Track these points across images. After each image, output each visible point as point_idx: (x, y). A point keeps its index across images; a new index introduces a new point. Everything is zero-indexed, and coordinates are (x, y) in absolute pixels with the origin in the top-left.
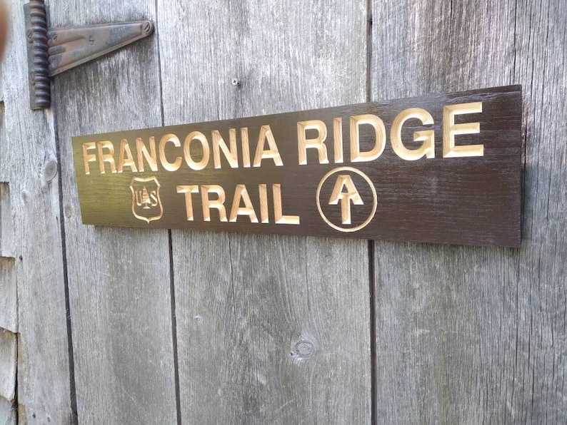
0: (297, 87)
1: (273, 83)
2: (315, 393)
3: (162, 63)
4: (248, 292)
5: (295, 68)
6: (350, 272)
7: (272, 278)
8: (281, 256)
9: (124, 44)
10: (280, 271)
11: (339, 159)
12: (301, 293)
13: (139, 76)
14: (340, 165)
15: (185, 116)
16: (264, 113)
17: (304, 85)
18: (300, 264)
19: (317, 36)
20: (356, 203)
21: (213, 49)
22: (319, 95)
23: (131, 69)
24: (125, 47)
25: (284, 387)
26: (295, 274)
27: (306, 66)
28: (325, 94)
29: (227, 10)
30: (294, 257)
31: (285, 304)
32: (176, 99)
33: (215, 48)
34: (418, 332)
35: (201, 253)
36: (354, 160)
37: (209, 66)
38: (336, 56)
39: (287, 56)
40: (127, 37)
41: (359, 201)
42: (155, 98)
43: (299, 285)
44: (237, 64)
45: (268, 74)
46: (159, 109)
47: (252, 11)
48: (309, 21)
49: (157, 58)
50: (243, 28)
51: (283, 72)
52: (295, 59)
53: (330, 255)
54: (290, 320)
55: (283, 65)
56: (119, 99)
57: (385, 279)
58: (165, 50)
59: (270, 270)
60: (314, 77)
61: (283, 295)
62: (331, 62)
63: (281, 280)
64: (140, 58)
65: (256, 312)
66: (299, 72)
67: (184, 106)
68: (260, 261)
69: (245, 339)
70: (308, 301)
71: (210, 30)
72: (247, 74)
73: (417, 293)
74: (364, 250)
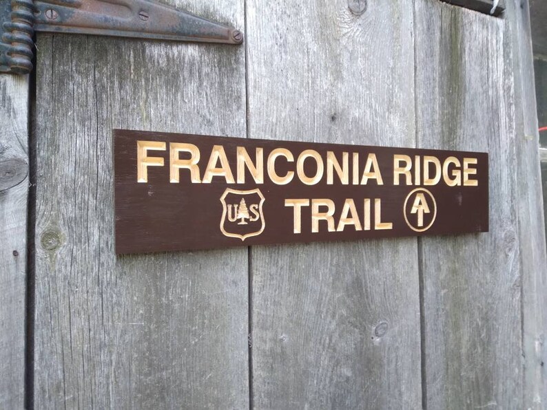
0: (377, 130)
1: (360, 123)
2: (389, 362)
3: (251, 76)
4: (338, 296)
5: (376, 116)
6: (408, 262)
7: (357, 278)
8: (365, 258)
9: (199, 39)
10: (364, 271)
11: (418, 182)
12: (379, 285)
13: (218, 80)
14: (418, 187)
15: (277, 133)
16: (353, 143)
17: (382, 130)
18: (378, 261)
19: (390, 100)
20: (425, 212)
21: (310, 82)
22: (391, 139)
23: (205, 70)
24: (199, 43)
25: (366, 370)
26: (375, 271)
27: (383, 117)
28: (394, 139)
29: (324, 56)
30: (374, 258)
31: (367, 298)
32: (267, 115)
33: (313, 83)
34: (443, 292)
35: (290, 267)
36: (425, 184)
37: (306, 95)
38: (400, 116)
39: (371, 107)
40: (208, 34)
41: (427, 211)
42: (239, 108)
43: (378, 279)
44: (331, 101)
45: (357, 116)
46: (243, 121)
47: (346, 65)
48: (384, 88)
49: (243, 70)
50: (338, 75)
51: (368, 117)
52: (376, 110)
53: (397, 251)
54: (371, 310)
55: (368, 112)
56: (183, 96)
57: (428, 262)
58: (256, 66)
59: (356, 271)
60: (387, 126)
61: (366, 290)
62: (398, 119)
63: (365, 279)
64: (219, 62)
65: (344, 312)
66: (378, 120)
67: (276, 124)
68: (347, 265)
69: (333, 341)
70: (384, 290)
71: (308, 66)
72: (340, 111)
73: (442, 267)
74: (415, 245)
